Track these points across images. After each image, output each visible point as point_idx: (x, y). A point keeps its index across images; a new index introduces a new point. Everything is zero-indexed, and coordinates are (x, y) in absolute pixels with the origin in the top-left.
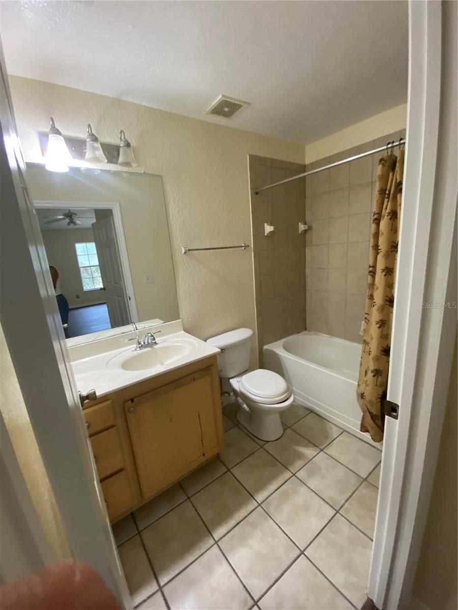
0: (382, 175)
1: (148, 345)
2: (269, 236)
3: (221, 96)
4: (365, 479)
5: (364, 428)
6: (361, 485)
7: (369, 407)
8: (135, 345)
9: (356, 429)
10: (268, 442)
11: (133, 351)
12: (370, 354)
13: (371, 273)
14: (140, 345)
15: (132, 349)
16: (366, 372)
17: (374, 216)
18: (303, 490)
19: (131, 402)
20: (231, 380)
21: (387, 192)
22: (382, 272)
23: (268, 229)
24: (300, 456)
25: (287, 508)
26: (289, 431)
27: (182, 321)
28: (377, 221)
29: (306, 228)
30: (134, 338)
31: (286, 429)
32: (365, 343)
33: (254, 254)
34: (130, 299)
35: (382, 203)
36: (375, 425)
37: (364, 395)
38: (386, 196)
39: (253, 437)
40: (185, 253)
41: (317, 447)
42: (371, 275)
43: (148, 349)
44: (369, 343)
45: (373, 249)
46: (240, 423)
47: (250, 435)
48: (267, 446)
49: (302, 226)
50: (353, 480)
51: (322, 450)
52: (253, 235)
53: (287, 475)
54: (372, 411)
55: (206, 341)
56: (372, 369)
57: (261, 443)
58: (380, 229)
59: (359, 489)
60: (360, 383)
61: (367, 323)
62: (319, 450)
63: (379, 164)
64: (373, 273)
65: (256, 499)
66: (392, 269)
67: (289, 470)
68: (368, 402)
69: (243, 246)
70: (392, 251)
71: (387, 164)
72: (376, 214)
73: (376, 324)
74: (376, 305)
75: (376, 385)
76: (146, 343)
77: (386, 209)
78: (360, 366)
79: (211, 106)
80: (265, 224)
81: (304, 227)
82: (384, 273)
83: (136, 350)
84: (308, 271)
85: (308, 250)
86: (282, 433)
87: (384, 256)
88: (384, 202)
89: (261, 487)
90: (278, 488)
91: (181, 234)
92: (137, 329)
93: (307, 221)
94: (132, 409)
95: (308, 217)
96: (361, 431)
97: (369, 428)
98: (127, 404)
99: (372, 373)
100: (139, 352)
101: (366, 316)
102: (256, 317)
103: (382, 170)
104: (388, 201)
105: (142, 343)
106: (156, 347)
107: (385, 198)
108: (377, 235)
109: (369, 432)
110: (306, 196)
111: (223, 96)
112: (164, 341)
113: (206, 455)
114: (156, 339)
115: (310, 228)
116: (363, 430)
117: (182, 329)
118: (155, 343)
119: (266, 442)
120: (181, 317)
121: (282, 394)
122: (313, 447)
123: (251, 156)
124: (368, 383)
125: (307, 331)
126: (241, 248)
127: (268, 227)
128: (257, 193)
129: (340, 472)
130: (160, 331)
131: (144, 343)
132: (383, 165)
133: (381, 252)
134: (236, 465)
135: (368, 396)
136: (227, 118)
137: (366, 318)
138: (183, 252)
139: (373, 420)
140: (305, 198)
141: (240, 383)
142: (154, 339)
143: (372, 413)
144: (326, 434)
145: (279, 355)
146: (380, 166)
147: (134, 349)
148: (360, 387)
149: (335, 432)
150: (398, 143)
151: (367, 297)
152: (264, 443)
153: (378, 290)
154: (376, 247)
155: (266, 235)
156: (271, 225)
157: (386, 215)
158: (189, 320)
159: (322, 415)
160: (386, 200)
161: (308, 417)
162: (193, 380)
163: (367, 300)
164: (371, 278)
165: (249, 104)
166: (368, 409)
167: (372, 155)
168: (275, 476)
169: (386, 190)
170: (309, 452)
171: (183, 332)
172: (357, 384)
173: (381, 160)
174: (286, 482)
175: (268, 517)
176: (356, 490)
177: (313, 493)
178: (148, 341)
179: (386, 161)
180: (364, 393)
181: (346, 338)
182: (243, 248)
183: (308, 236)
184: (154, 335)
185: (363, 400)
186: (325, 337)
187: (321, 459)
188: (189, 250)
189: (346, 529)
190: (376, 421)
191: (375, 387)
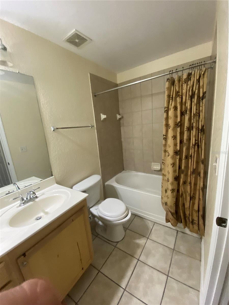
0: (169, 87)
1: (31, 200)
2: (103, 121)
3: (74, 30)
4: (174, 249)
5: (167, 221)
6: (173, 254)
7: (170, 209)
8: (19, 202)
9: (163, 222)
10: (118, 242)
11: (17, 207)
12: (168, 181)
13: (165, 139)
14: (24, 201)
15: (16, 206)
16: (166, 191)
17: (165, 109)
18: (146, 268)
19: (23, 257)
20: (91, 209)
21: (171, 96)
22: (172, 138)
23: (103, 117)
24: (138, 246)
25: (141, 285)
26: (128, 231)
27: (55, 177)
28: (167, 111)
29: (121, 117)
30: (18, 197)
31: (126, 231)
32: (164, 175)
33: (97, 130)
34: (9, 165)
35: (169, 102)
36: (173, 218)
37: (167, 203)
38: (171, 98)
39: (108, 241)
40: (54, 130)
41: (145, 237)
42: (165, 140)
43: (31, 203)
44: (166, 175)
45: (165, 126)
46: (98, 234)
47: (107, 241)
48: (118, 246)
49: (119, 116)
50: (168, 252)
51: (148, 238)
52: (95, 120)
53: (135, 261)
54: (171, 211)
55: (72, 188)
56: (171, 189)
57: (115, 244)
58: (169, 115)
59: (173, 257)
60: (162, 197)
61: (164, 165)
62: (147, 239)
63: (167, 81)
64: (166, 139)
65: (122, 286)
66: (176, 136)
67: (134, 257)
68: (169, 207)
69: (90, 126)
70: (175, 127)
71: (170, 82)
72: (166, 108)
73: (171, 165)
74: (170, 155)
75: (173, 197)
76: (29, 198)
77: (171, 105)
78: (162, 188)
79: (67, 36)
80: (101, 114)
81: (120, 117)
82: (173, 138)
83: (20, 206)
84: (122, 140)
85: (122, 128)
86: (125, 233)
87: (172, 130)
88: (170, 102)
89: (122, 277)
90: (132, 273)
91: (49, 117)
92: (19, 188)
93: (120, 114)
94: (25, 263)
95: (121, 112)
96: (166, 222)
97: (170, 220)
98: (19, 261)
99: (170, 191)
100: (23, 207)
101: (163, 161)
102: (100, 167)
103: (169, 84)
104: (172, 101)
105: (25, 199)
106: (37, 200)
107: (170, 99)
108: (167, 118)
109: (170, 222)
110: (119, 101)
111: (76, 30)
112: (43, 194)
113: (84, 269)
114: (36, 194)
115: (122, 117)
116: (167, 222)
117: (55, 183)
118: (37, 197)
119: (117, 243)
120: (53, 174)
121: (125, 212)
122: (143, 238)
123: (90, 74)
124: (169, 197)
125: (124, 171)
126: (89, 127)
127: (103, 115)
128: (95, 96)
129: (161, 249)
130: (39, 188)
131: (27, 199)
132: (169, 82)
133: (171, 127)
134: (103, 265)
135: (169, 203)
136: (76, 47)
137: (163, 162)
138: (52, 130)
139: (172, 215)
140: (118, 101)
141: (98, 210)
142: (35, 194)
143: (172, 212)
144: (146, 227)
145: (115, 186)
146: (168, 83)
147: (18, 205)
148: (163, 199)
149: (150, 225)
150: (175, 71)
151: (163, 152)
152: (116, 243)
153: (171, 147)
154: (167, 125)
155: (102, 120)
156: (104, 114)
157: (172, 108)
158: (60, 175)
159: (142, 217)
160: (171, 101)
161: (135, 219)
162: (72, 220)
163: (163, 153)
164: (165, 141)
165: (91, 40)
166: (169, 210)
167: (151, 80)
168: (128, 266)
169: (170, 95)
170: (141, 241)
171: (56, 184)
172: (161, 197)
173: (168, 79)
174: (135, 267)
175: (132, 296)
176: (172, 258)
177: (152, 269)
178: (30, 197)
179: (170, 80)
180: (167, 202)
181: (144, 172)
182: (91, 127)
183: (121, 121)
184: (35, 191)
185: (166, 206)
186: (134, 173)
187: (149, 244)
188: (57, 128)
189: (175, 285)
190: (174, 216)
191: (173, 198)
